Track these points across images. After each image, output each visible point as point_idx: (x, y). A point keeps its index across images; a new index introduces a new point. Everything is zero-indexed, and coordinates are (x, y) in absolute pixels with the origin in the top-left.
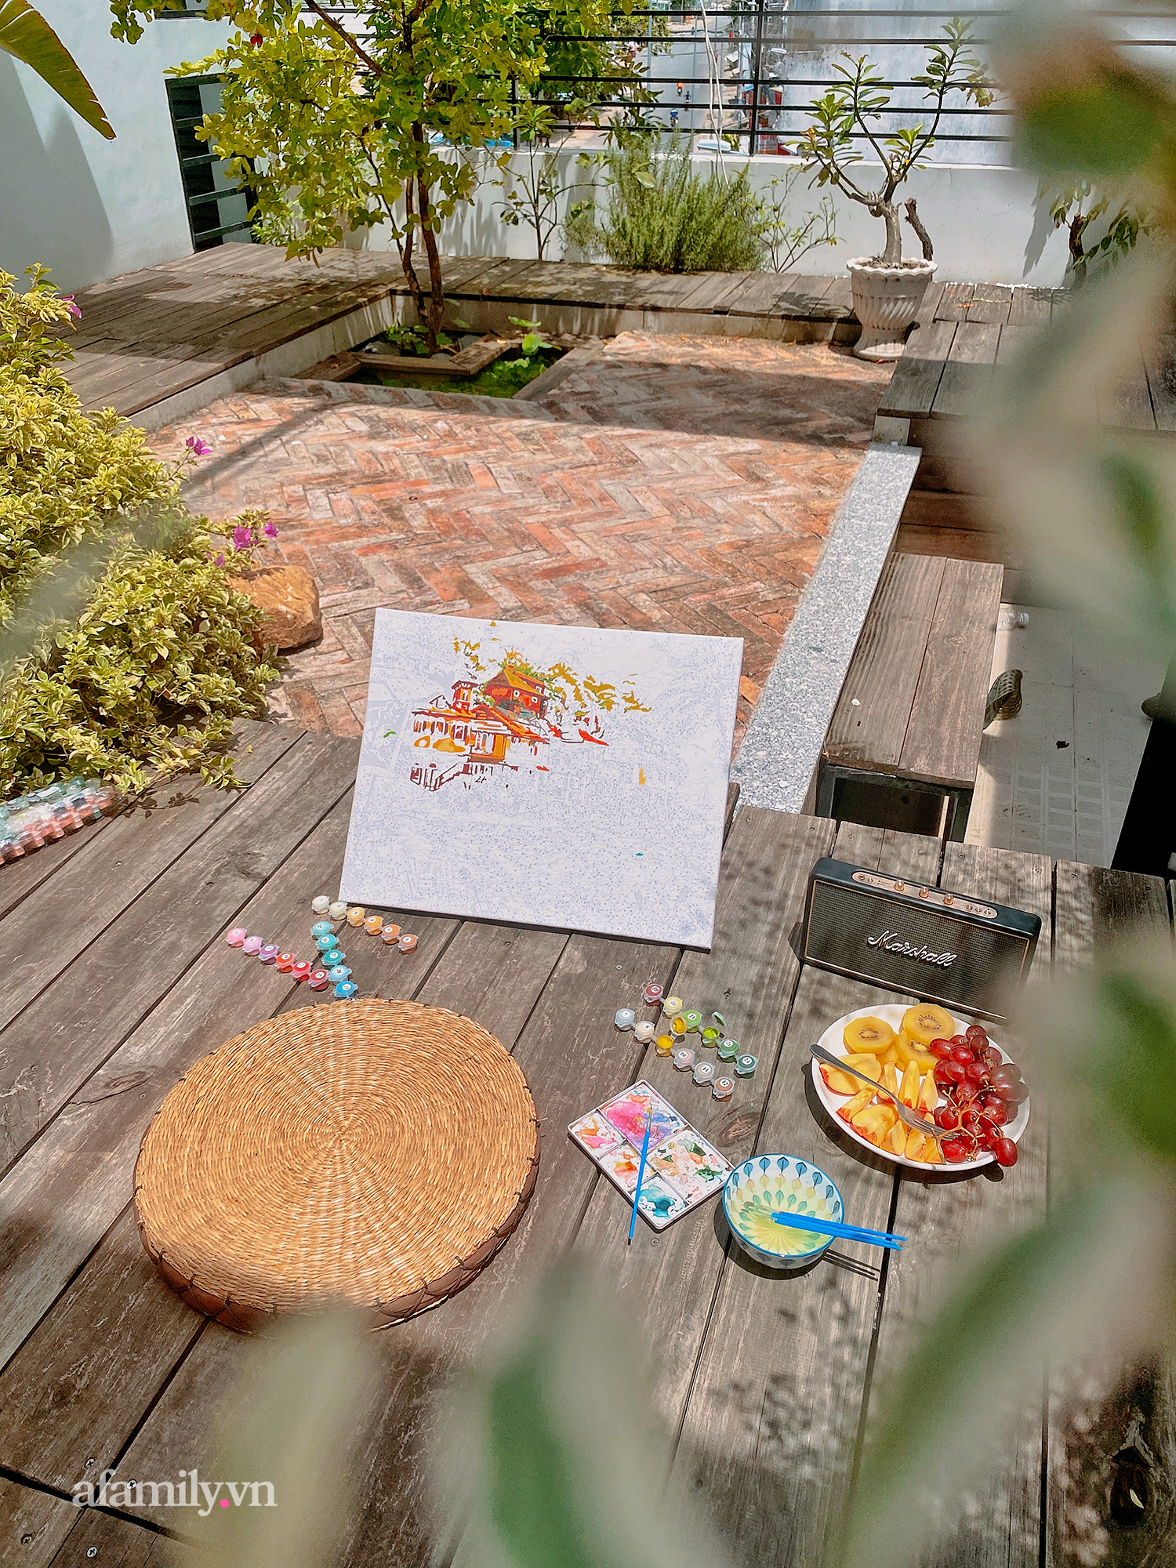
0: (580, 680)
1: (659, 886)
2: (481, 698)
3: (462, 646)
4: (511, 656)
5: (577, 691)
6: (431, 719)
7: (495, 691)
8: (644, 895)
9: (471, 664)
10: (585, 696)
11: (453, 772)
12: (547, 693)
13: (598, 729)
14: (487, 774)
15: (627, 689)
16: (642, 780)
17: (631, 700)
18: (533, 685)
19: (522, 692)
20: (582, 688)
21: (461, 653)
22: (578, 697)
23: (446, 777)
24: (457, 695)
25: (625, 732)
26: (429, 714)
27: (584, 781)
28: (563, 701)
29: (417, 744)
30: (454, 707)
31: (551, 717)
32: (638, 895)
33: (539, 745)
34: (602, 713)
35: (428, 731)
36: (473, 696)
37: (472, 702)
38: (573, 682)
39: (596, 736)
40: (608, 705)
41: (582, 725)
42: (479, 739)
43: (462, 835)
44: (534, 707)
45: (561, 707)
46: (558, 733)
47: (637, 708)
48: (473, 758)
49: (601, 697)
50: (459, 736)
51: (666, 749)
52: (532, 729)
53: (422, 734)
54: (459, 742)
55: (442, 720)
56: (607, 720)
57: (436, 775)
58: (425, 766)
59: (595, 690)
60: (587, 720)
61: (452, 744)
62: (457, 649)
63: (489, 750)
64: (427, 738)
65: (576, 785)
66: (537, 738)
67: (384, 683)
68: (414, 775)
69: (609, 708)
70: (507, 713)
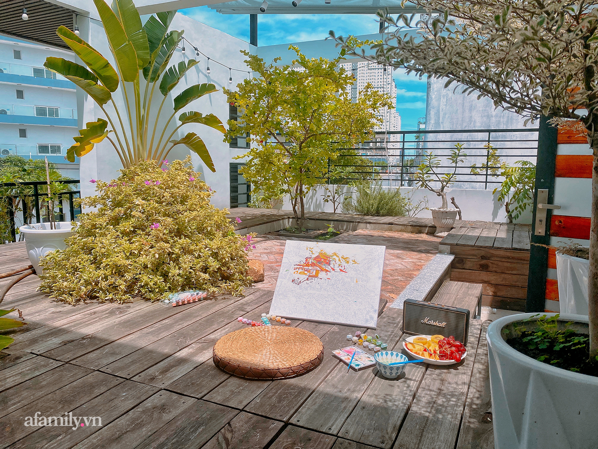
0: (340, 256)
1: (361, 310)
2: (313, 261)
3: (309, 249)
4: (322, 251)
5: (339, 259)
6: (299, 267)
7: (317, 259)
8: (357, 313)
9: (311, 253)
10: (341, 260)
11: (304, 280)
12: (331, 260)
13: (345, 269)
14: (313, 280)
15: (353, 258)
16: (357, 282)
17: (354, 261)
18: (327, 258)
19: (324, 259)
20: (341, 258)
21: (308, 250)
22: (339, 260)
23: (302, 281)
24: (306, 261)
25: (352, 269)
26: (299, 265)
27: (340, 282)
28: (335, 262)
29: (294, 273)
30: (305, 263)
31: (332, 266)
32: (355, 313)
33: (328, 273)
34: (346, 265)
35: (298, 270)
36: (311, 261)
37: (310, 262)
38: (338, 257)
39: (344, 270)
40: (348, 262)
41: (340, 268)
42: (312, 271)
43: (305, 297)
44: (327, 263)
45: (335, 263)
46: (334, 270)
47: (356, 263)
48: (310, 276)
49: (346, 260)
50: (306, 271)
51: (364, 274)
52: (326, 269)
53: (296, 270)
54: (306, 272)
55: (302, 267)
56: (347, 266)
57: (299, 281)
58: (296, 278)
59: (344, 259)
60: (342, 266)
61: (304, 273)
62: (307, 249)
63: (314, 274)
64: (297, 271)
65: (338, 283)
66: (328, 271)
67: (287, 258)
68: (293, 281)
69: (348, 263)
70: (319, 264)
